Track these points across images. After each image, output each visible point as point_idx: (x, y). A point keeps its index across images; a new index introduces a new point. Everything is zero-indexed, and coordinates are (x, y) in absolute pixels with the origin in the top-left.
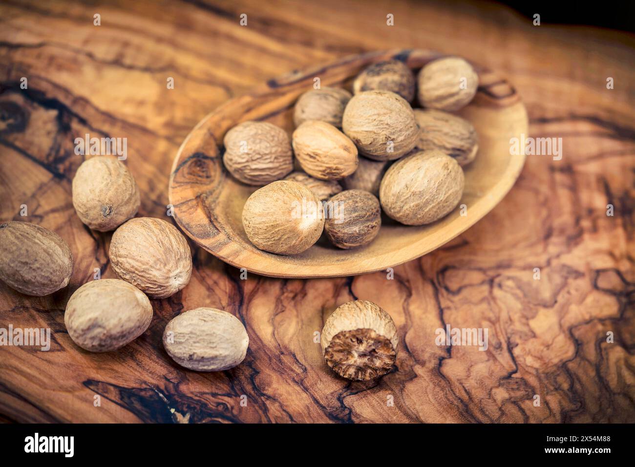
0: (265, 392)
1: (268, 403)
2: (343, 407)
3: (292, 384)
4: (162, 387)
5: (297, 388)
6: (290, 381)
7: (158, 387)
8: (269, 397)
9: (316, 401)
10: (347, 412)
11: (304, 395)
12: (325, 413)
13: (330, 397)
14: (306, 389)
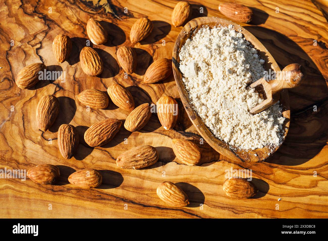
0: (78, 26)
1: (77, 22)
2: (48, 25)
3: (68, 31)
4: (118, 21)
5: (66, 30)
6: (70, 32)
7: (120, 20)
8: (77, 24)
9: (59, 26)
10: (47, 23)
11: (63, 27)
12: (55, 22)
13: (54, 28)
14: (63, 29)
